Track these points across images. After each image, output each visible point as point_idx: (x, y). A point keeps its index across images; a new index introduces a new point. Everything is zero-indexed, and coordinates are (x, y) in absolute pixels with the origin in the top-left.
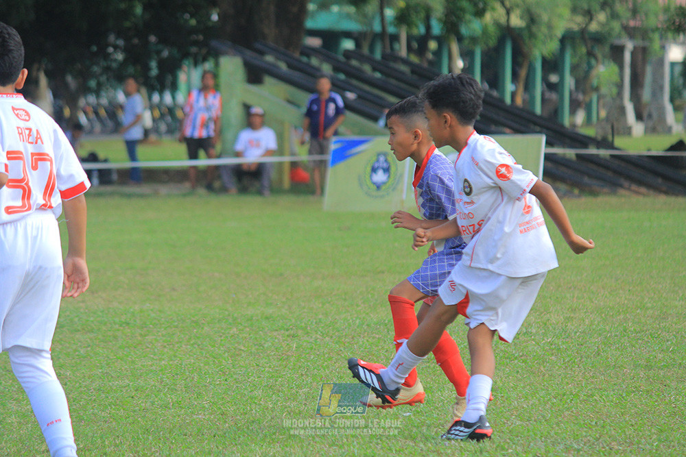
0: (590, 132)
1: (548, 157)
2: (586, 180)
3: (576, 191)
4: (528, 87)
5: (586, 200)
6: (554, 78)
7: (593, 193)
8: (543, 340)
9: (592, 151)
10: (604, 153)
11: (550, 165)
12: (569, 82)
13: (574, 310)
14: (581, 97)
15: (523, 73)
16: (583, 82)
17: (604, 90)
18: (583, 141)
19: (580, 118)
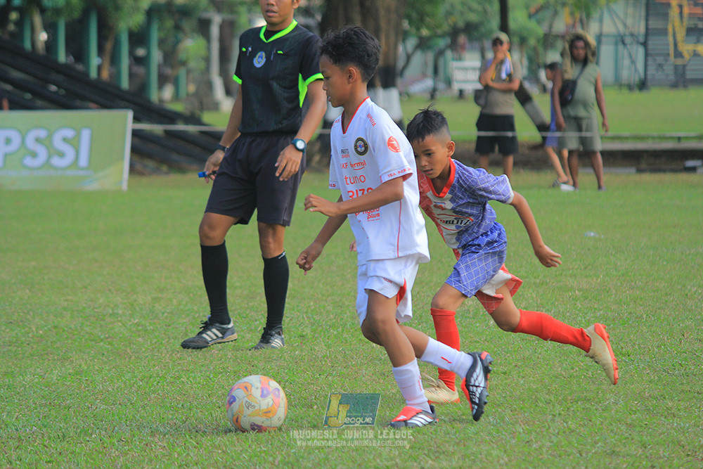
0: (178, 107)
1: (136, 134)
2: (175, 156)
3: (164, 168)
4: (115, 60)
5: (175, 178)
6: (141, 52)
7: (182, 170)
8: (130, 321)
9: (180, 127)
10: (192, 129)
11: (137, 141)
12: (156, 56)
13: (161, 290)
14: (168, 71)
15: (109, 46)
16: (170, 56)
17: (192, 64)
18: (170, 117)
19: (168, 92)
